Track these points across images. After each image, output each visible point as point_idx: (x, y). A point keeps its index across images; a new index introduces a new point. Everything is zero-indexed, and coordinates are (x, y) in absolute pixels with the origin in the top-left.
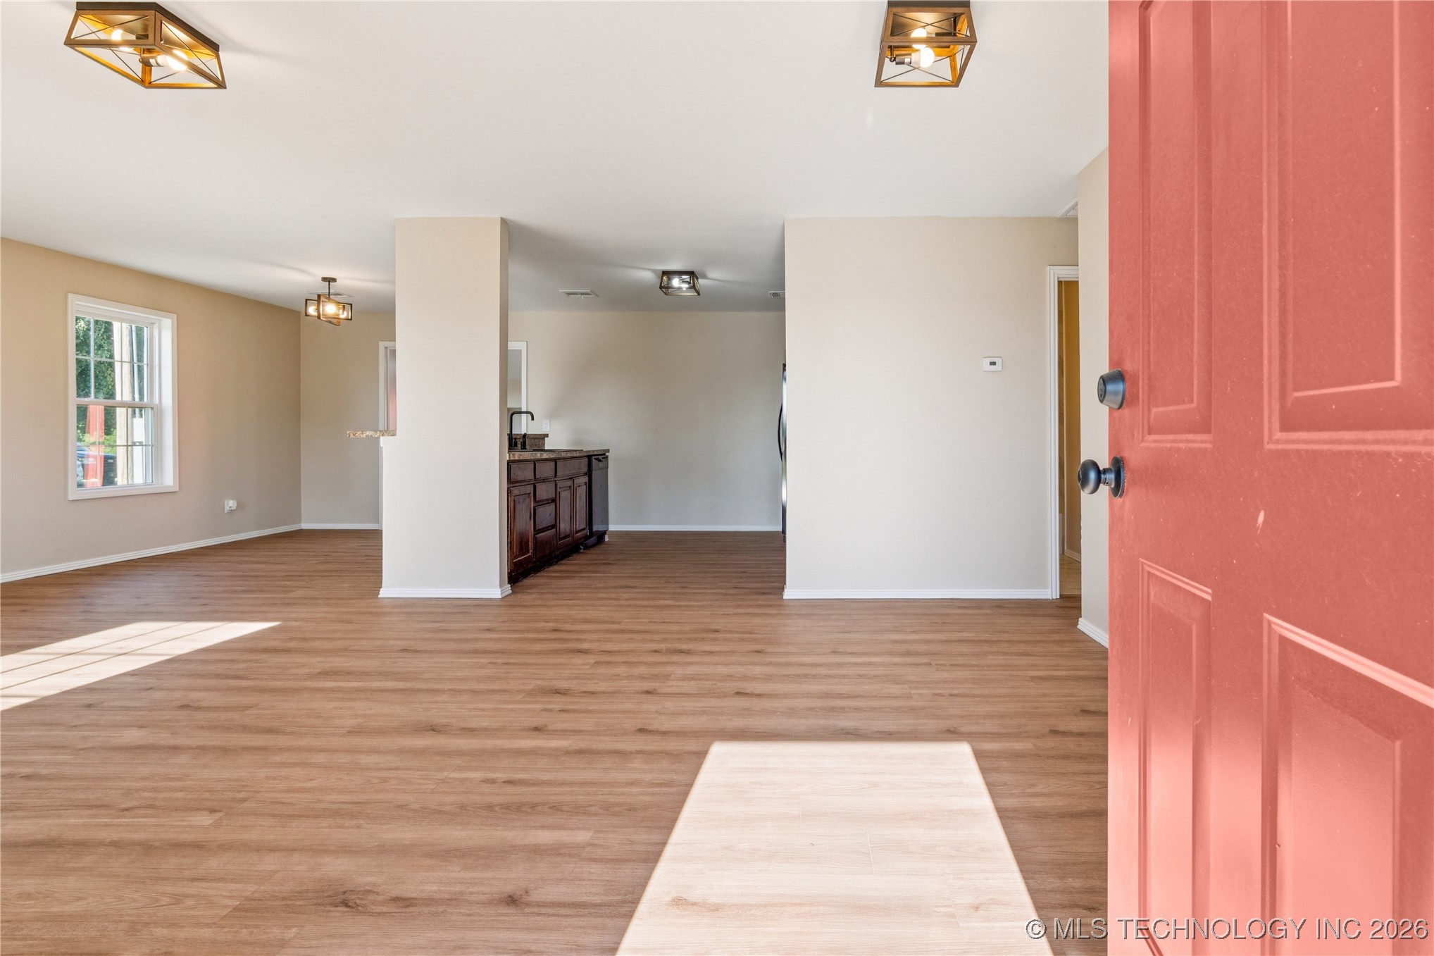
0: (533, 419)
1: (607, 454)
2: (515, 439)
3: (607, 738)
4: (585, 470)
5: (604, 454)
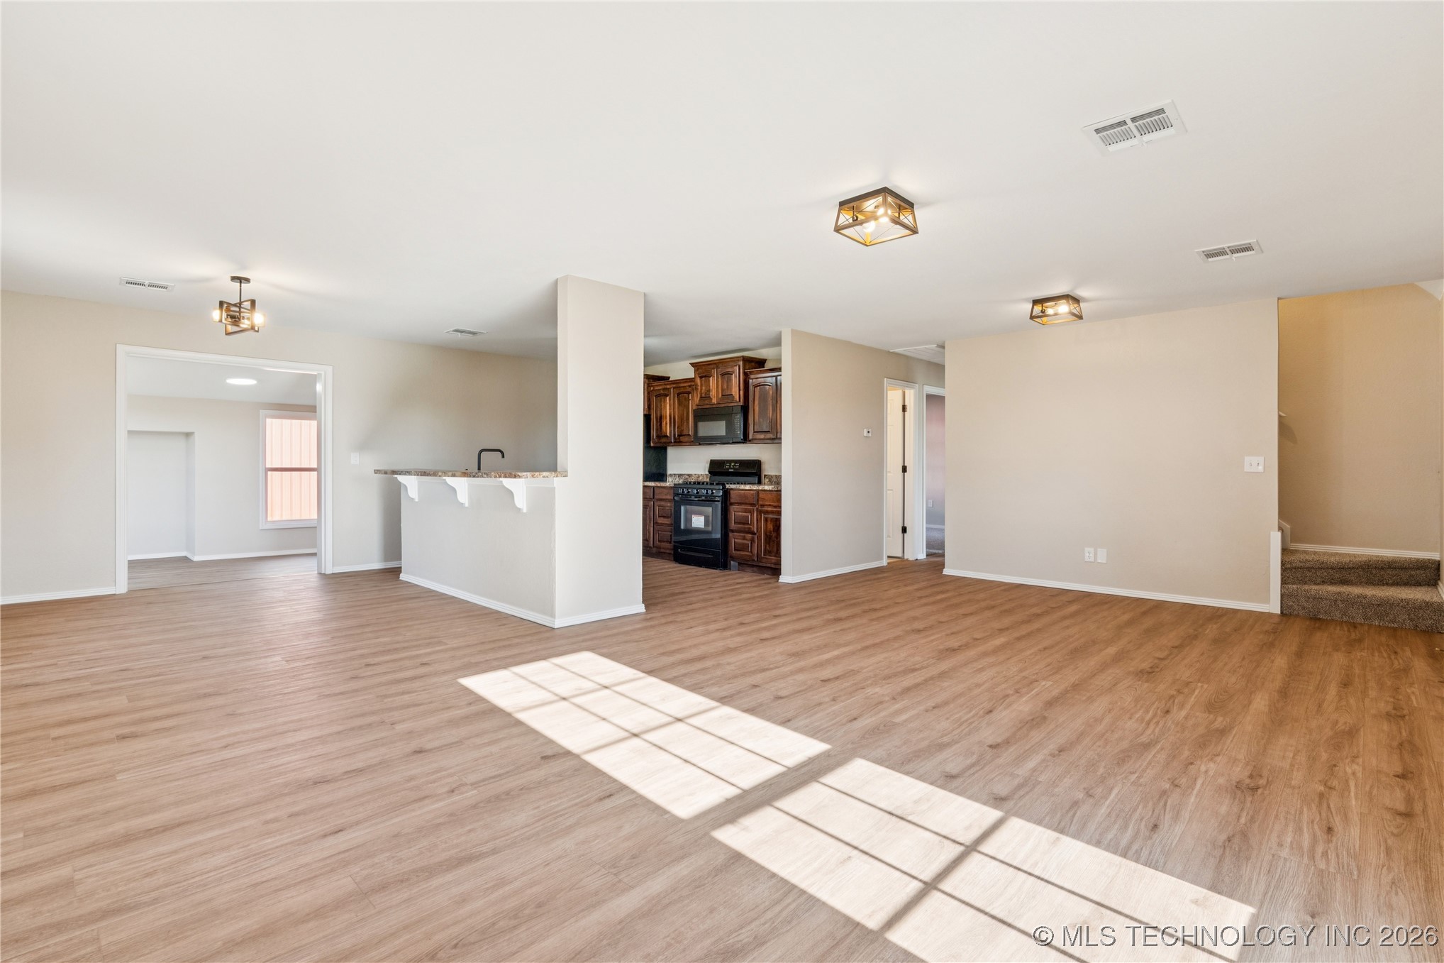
0: (503, 457)
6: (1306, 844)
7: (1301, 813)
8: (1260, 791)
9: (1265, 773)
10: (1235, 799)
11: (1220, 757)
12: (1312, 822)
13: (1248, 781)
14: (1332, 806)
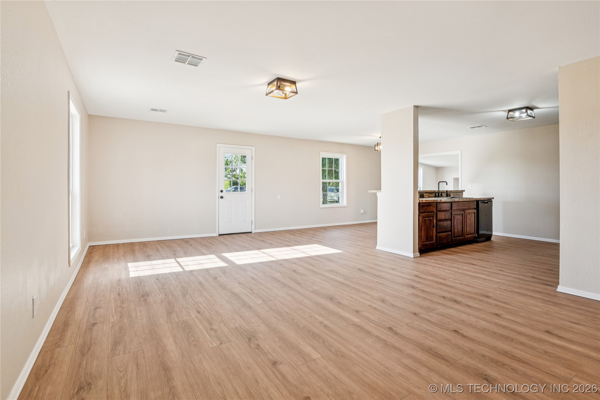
0: (447, 184)
1: (492, 200)
2: (441, 193)
3: (438, 328)
4: (475, 207)
5: (490, 200)
6: (124, 289)
7: (127, 295)
8: (141, 296)
9: (143, 303)
10: (146, 292)
11: (160, 301)
12: (124, 294)
13: (146, 298)
14: (119, 301)
